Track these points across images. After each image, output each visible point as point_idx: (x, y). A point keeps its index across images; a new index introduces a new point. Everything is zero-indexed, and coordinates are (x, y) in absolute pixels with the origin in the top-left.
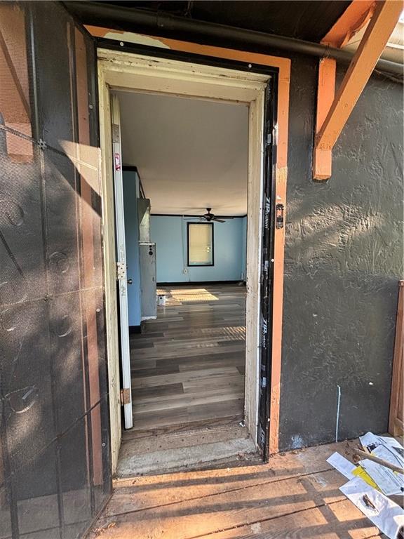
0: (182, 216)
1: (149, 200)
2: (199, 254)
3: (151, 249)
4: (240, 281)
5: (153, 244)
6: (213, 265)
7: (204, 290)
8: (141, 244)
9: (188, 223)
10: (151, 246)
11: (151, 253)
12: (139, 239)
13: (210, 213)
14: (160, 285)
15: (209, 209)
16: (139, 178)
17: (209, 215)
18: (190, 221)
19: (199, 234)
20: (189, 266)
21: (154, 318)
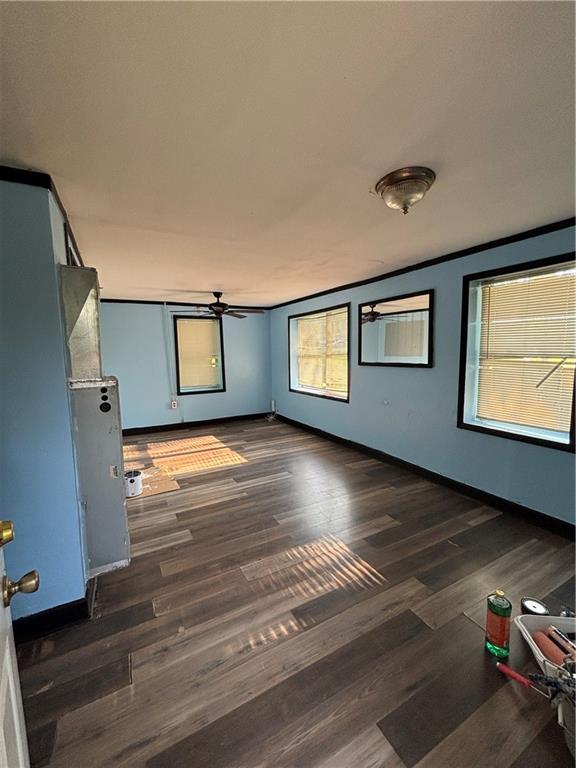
0: (162, 303)
1: (93, 270)
2: (198, 373)
3: (105, 398)
4: (269, 413)
5: (111, 383)
6: (224, 390)
7: (212, 439)
8: (75, 386)
9: (176, 318)
10: (104, 390)
11: (105, 408)
12: (69, 373)
13: (221, 300)
14: (129, 434)
15: (218, 295)
16: (64, 214)
17: (218, 304)
18: (179, 313)
19: (197, 336)
20: (179, 394)
21: (124, 563)
